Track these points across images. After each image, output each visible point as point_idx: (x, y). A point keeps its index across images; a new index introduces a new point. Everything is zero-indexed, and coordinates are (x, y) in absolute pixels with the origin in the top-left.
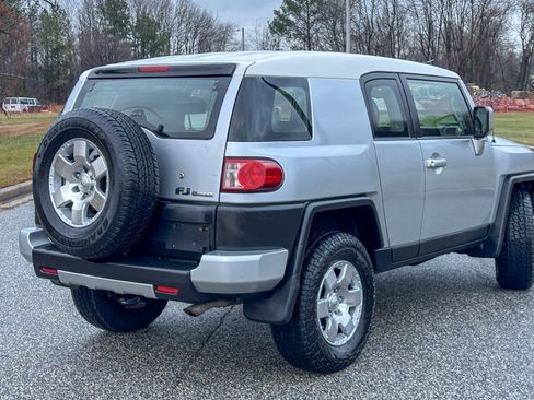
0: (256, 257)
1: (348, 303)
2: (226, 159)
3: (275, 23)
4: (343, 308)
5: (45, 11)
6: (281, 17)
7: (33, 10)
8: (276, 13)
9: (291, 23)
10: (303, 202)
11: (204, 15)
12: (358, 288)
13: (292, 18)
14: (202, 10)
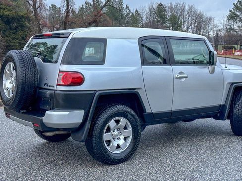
0: (67, 113)
1: (124, 136)
2: (60, 72)
3: (229, 16)
4: (122, 137)
5: (133, 14)
6: (232, 13)
7: (128, 14)
8: (230, 11)
9: (237, 16)
10: (95, 91)
11: (200, 13)
12: (130, 129)
13: (237, 13)
14: (199, 11)
